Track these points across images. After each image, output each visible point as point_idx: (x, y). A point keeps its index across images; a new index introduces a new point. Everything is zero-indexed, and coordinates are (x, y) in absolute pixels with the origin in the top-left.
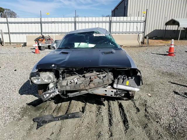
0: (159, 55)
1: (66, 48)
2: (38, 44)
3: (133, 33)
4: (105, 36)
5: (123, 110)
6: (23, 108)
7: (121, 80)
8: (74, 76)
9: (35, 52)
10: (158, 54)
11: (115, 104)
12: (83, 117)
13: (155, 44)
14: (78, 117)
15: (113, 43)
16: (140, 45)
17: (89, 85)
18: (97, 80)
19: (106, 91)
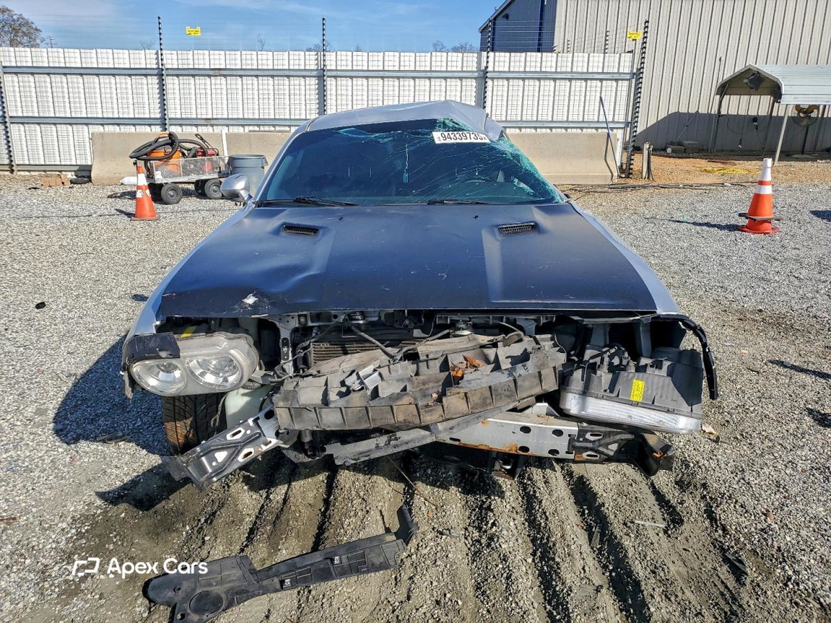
0: (704, 228)
1: (300, 202)
2: (150, 176)
3: (582, 125)
4: (487, 141)
5: (603, 521)
6: (85, 518)
7: (604, 376)
8: (363, 354)
9: (132, 210)
10: (700, 224)
11: (553, 481)
12: (408, 563)
13: (680, 179)
14: (384, 566)
15: (530, 177)
16: (616, 181)
17: (439, 400)
18: (480, 379)
19: (526, 430)
